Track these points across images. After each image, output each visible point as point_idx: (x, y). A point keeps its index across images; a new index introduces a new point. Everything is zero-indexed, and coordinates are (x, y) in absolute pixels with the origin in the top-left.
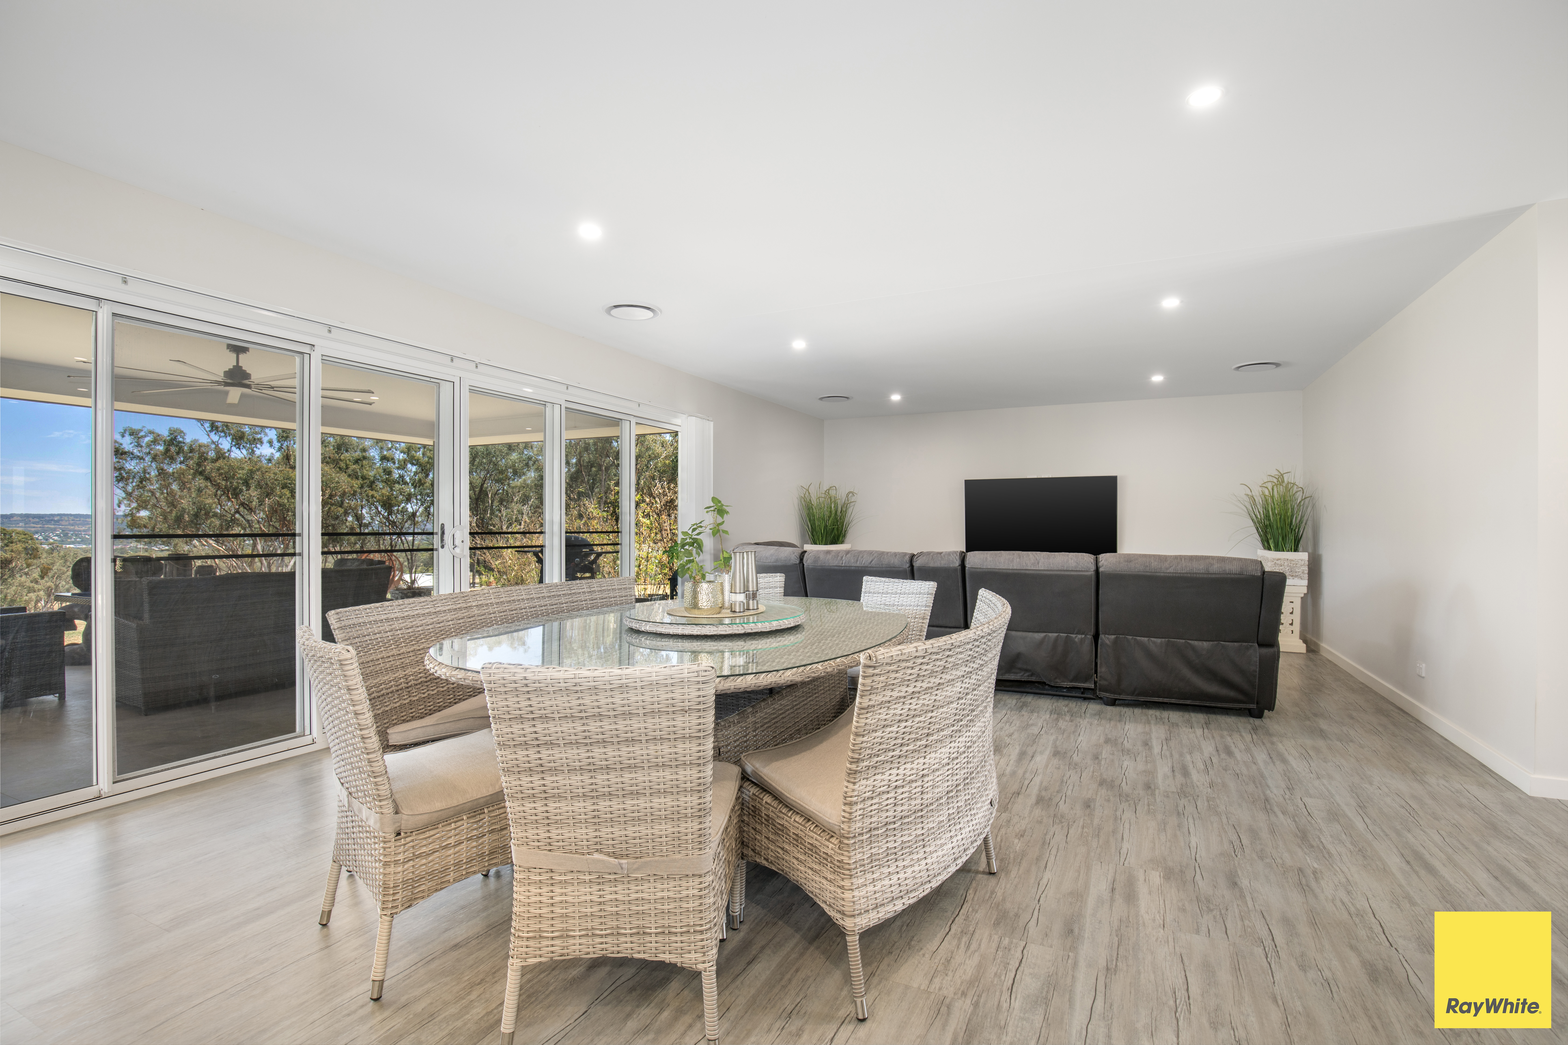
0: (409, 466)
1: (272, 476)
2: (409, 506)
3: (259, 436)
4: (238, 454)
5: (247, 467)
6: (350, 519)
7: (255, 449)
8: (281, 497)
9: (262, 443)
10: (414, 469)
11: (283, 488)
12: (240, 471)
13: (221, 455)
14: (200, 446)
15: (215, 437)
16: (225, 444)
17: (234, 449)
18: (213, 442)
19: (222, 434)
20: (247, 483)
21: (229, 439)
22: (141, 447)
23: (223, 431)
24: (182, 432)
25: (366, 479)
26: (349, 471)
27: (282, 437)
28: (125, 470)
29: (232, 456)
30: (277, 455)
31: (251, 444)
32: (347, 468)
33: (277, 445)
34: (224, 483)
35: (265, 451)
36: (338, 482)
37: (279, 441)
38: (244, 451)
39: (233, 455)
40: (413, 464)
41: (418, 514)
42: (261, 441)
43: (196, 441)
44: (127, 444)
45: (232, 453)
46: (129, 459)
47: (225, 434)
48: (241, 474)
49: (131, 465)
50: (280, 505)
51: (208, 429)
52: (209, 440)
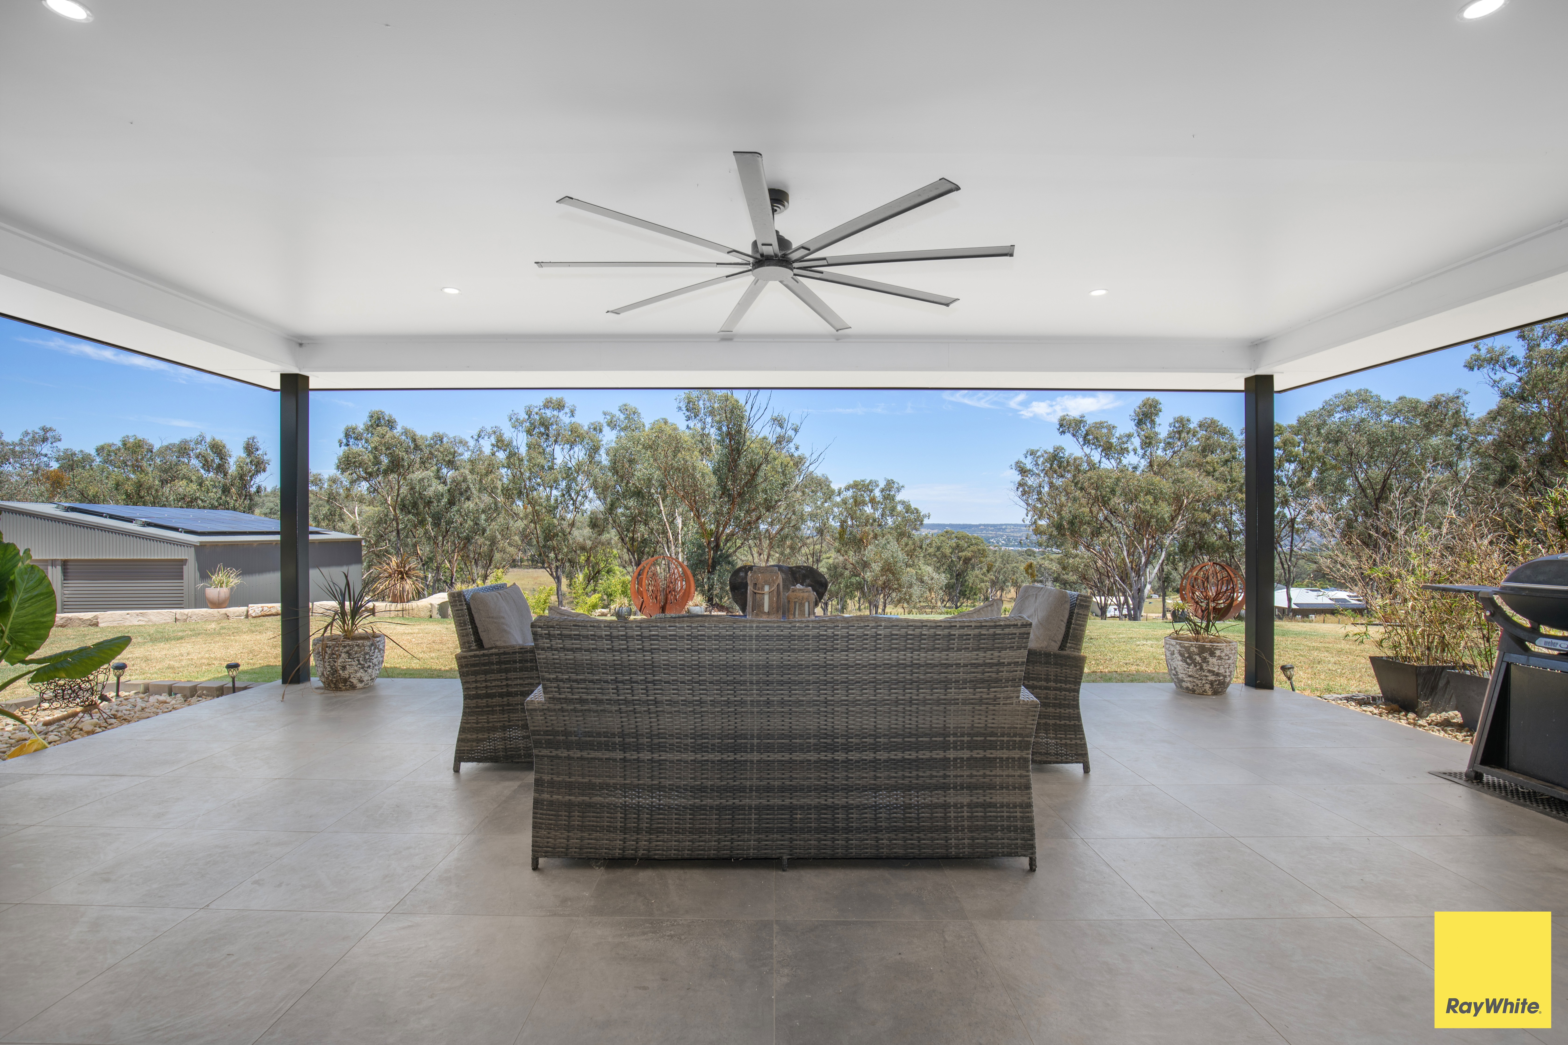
0: (1287, 465)
1: (1136, 483)
2: (1286, 511)
3: (1126, 446)
4: (1108, 465)
5: (1114, 476)
6: (1220, 526)
7: (1122, 458)
8: (1144, 504)
9: (1128, 452)
10: (1292, 466)
11: (1146, 495)
12: (1108, 480)
13: (1092, 466)
14: (1075, 459)
15: (1087, 450)
16: (1096, 455)
17: (1103, 459)
18: (1086, 455)
19: (1093, 447)
20: (1113, 492)
21: (1099, 450)
22: (1038, 465)
23: (1093, 444)
24: (1063, 448)
25: (1235, 481)
26: (1217, 474)
27: (1146, 443)
28: (1027, 485)
29: (1102, 467)
30: (1144, 463)
31: (1119, 454)
32: (1215, 471)
33: (1140, 452)
34: (1093, 492)
35: (1130, 459)
36: (1201, 486)
37: (1142, 448)
38: (1112, 461)
39: (1102, 465)
40: (1290, 462)
41: (1298, 520)
42: (1127, 450)
43: (1072, 454)
44: (1028, 463)
45: (1102, 464)
46: (1029, 476)
47: (1096, 446)
48: (1109, 482)
49: (1031, 481)
50: (1143, 511)
51: (1082, 443)
52: (1083, 454)
